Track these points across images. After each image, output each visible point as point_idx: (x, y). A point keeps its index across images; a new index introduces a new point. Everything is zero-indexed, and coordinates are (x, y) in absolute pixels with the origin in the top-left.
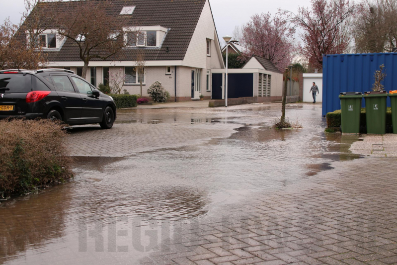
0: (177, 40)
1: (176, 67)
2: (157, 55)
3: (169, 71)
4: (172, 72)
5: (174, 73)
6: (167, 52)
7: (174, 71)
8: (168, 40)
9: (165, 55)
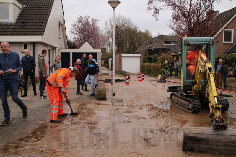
0: (34, 16)
1: (34, 44)
2: (11, 30)
3: (26, 48)
4: (30, 49)
5: (32, 50)
6: (23, 26)
7: (32, 48)
8: (24, 16)
9: (21, 30)
